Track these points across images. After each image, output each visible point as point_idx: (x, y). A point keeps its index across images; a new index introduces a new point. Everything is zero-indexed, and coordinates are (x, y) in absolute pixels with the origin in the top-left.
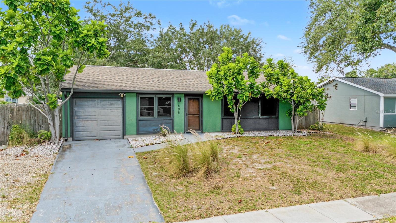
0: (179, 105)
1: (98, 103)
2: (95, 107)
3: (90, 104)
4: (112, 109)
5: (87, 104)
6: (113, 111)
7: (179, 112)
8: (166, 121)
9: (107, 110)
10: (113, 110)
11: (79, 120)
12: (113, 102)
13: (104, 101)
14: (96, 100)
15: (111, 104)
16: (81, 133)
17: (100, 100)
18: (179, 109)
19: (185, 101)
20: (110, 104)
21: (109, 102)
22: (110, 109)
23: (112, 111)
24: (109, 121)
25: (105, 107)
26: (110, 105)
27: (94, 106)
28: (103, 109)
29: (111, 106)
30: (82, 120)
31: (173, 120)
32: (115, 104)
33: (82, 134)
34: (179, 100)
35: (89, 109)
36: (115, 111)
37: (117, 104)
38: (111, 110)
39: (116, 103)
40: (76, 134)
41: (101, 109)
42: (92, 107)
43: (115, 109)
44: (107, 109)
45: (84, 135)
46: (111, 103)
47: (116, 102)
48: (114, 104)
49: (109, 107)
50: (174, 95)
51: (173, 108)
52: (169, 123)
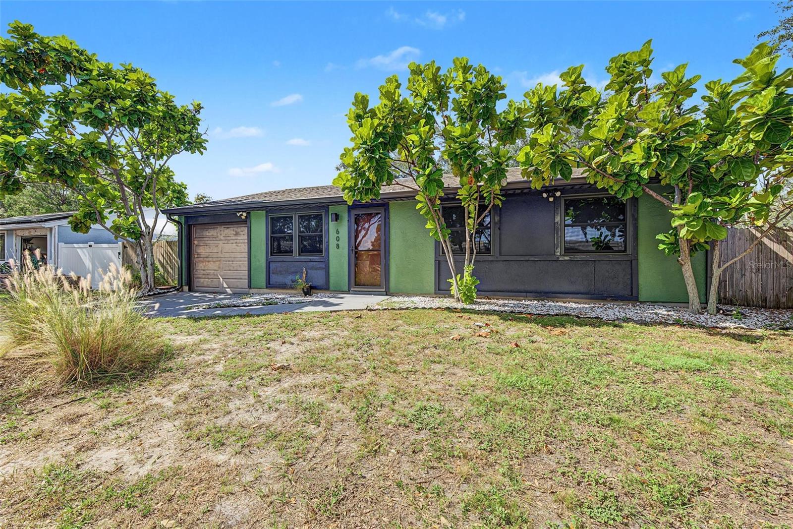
0: (337, 230)
1: (221, 232)
2: (217, 239)
3: (210, 234)
4: (238, 241)
5: (208, 234)
6: (240, 244)
7: (338, 245)
8: (315, 264)
9: (232, 243)
11: (200, 259)
12: (239, 230)
13: (228, 228)
14: (219, 227)
15: (237, 234)
16: (202, 280)
17: (223, 227)
18: (338, 239)
19: (350, 220)
20: (234, 233)
22: (235, 241)
23: (237, 246)
24: (234, 262)
25: (229, 238)
26: (235, 235)
27: (215, 237)
28: (226, 242)
29: (236, 238)
30: (202, 259)
31: (326, 262)
32: (242, 233)
33: (203, 283)
34: (337, 217)
35: (212, 242)
38: (236, 243)
40: (196, 283)
41: (224, 242)
42: (214, 239)
43: (241, 241)
44: (232, 241)
45: (205, 284)
46: (236, 231)
47: (242, 229)
48: (240, 233)
49: (234, 238)
50: (328, 208)
51: (325, 237)
52: (321, 268)
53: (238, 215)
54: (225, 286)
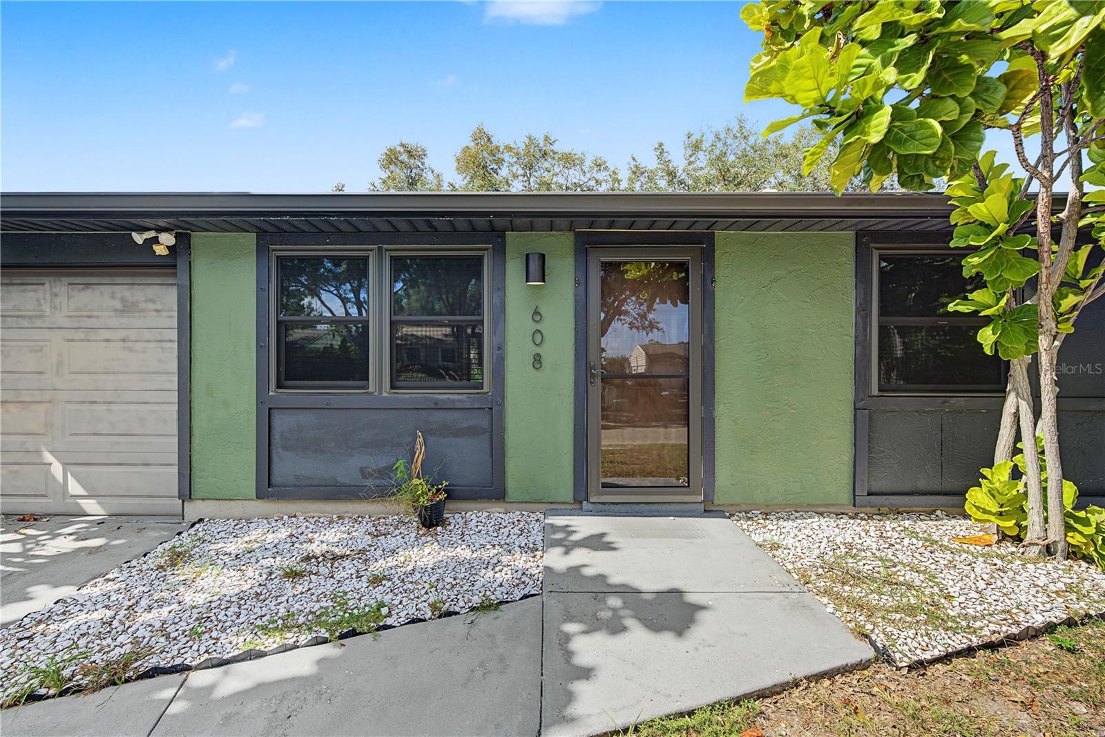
0: (536, 313)
1: (57, 301)
2: (38, 323)
4: (133, 335)
6: (140, 346)
7: (537, 360)
8: (450, 416)
9: (108, 340)
10: (136, 341)
12: (138, 295)
13: (88, 285)
14: (44, 280)
15: (128, 309)
17: (66, 280)
18: (538, 337)
19: (582, 282)
20: (118, 304)
21: (113, 297)
22: (121, 334)
23: (130, 350)
24: (114, 407)
25: (92, 322)
26: (123, 311)
27: (30, 317)
28: (80, 335)
29: (125, 321)
31: (494, 411)
32: (151, 306)
34: (537, 268)
36: (152, 345)
37: (159, 306)
38: (124, 340)
39: (152, 301)
41: (69, 334)
42: (25, 323)
43: (147, 334)
44: (107, 334)
46: (123, 300)
47: (152, 292)
48: (143, 305)
49: (114, 322)
50: (504, 237)
51: (494, 332)
52: (472, 432)
53: (139, 238)
54: (74, 488)
